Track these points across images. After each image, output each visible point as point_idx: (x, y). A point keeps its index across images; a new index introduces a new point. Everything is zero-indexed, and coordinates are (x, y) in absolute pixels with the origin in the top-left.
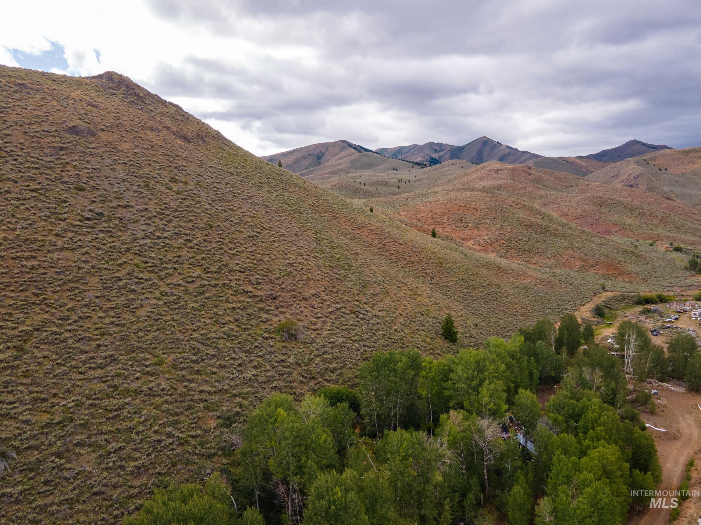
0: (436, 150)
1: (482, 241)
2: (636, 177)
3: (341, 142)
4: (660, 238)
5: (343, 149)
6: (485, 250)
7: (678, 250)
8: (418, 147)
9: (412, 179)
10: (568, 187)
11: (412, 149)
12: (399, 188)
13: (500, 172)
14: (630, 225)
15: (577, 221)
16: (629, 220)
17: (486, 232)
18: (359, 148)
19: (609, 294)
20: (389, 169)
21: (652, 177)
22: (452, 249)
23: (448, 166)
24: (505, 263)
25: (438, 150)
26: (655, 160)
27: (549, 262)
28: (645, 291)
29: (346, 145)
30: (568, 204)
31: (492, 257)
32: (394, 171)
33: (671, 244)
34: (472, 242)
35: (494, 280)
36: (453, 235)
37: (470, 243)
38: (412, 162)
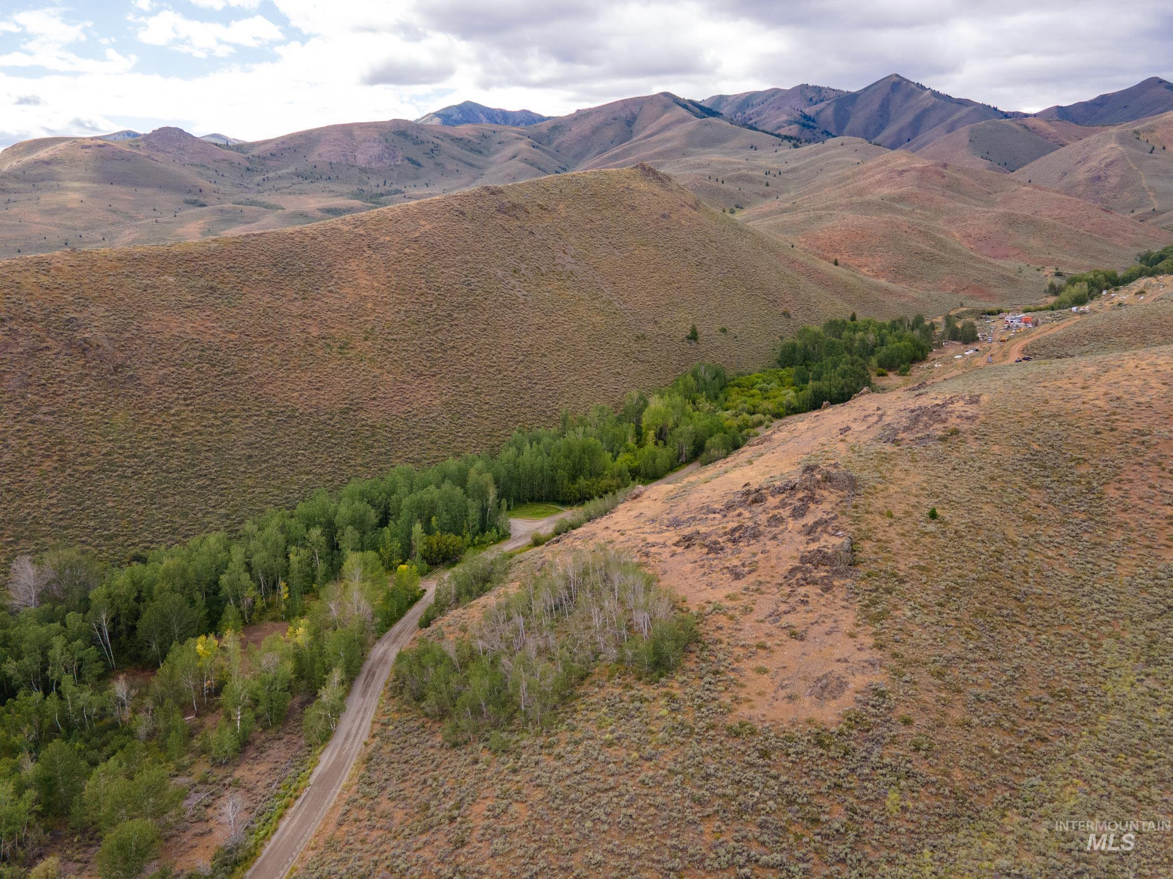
0: (811, 100)
1: (875, 268)
2: (1108, 165)
3: (662, 97)
4: (1050, 262)
5: (666, 108)
6: (877, 276)
7: (1058, 275)
8: (779, 95)
9: (784, 168)
10: (990, 194)
11: (769, 96)
12: (767, 185)
13: (905, 174)
14: (1032, 248)
15: (978, 243)
16: (1033, 242)
17: (879, 259)
18: (690, 105)
19: (965, 309)
20: (743, 147)
21: (1132, 165)
22: (852, 275)
23: (835, 147)
24: (891, 286)
25: (814, 99)
26: (1152, 131)
27: (929, 286)
28: (994, 307)
29: (671, 101)
30: (976, 222)
31: (883, 282)
32: (752, 151)
33: (1057, 269)
34: (866, 269)
35: (881, 298)
36: (850, 262)
37: (865, 270)
38: (778, 136)
